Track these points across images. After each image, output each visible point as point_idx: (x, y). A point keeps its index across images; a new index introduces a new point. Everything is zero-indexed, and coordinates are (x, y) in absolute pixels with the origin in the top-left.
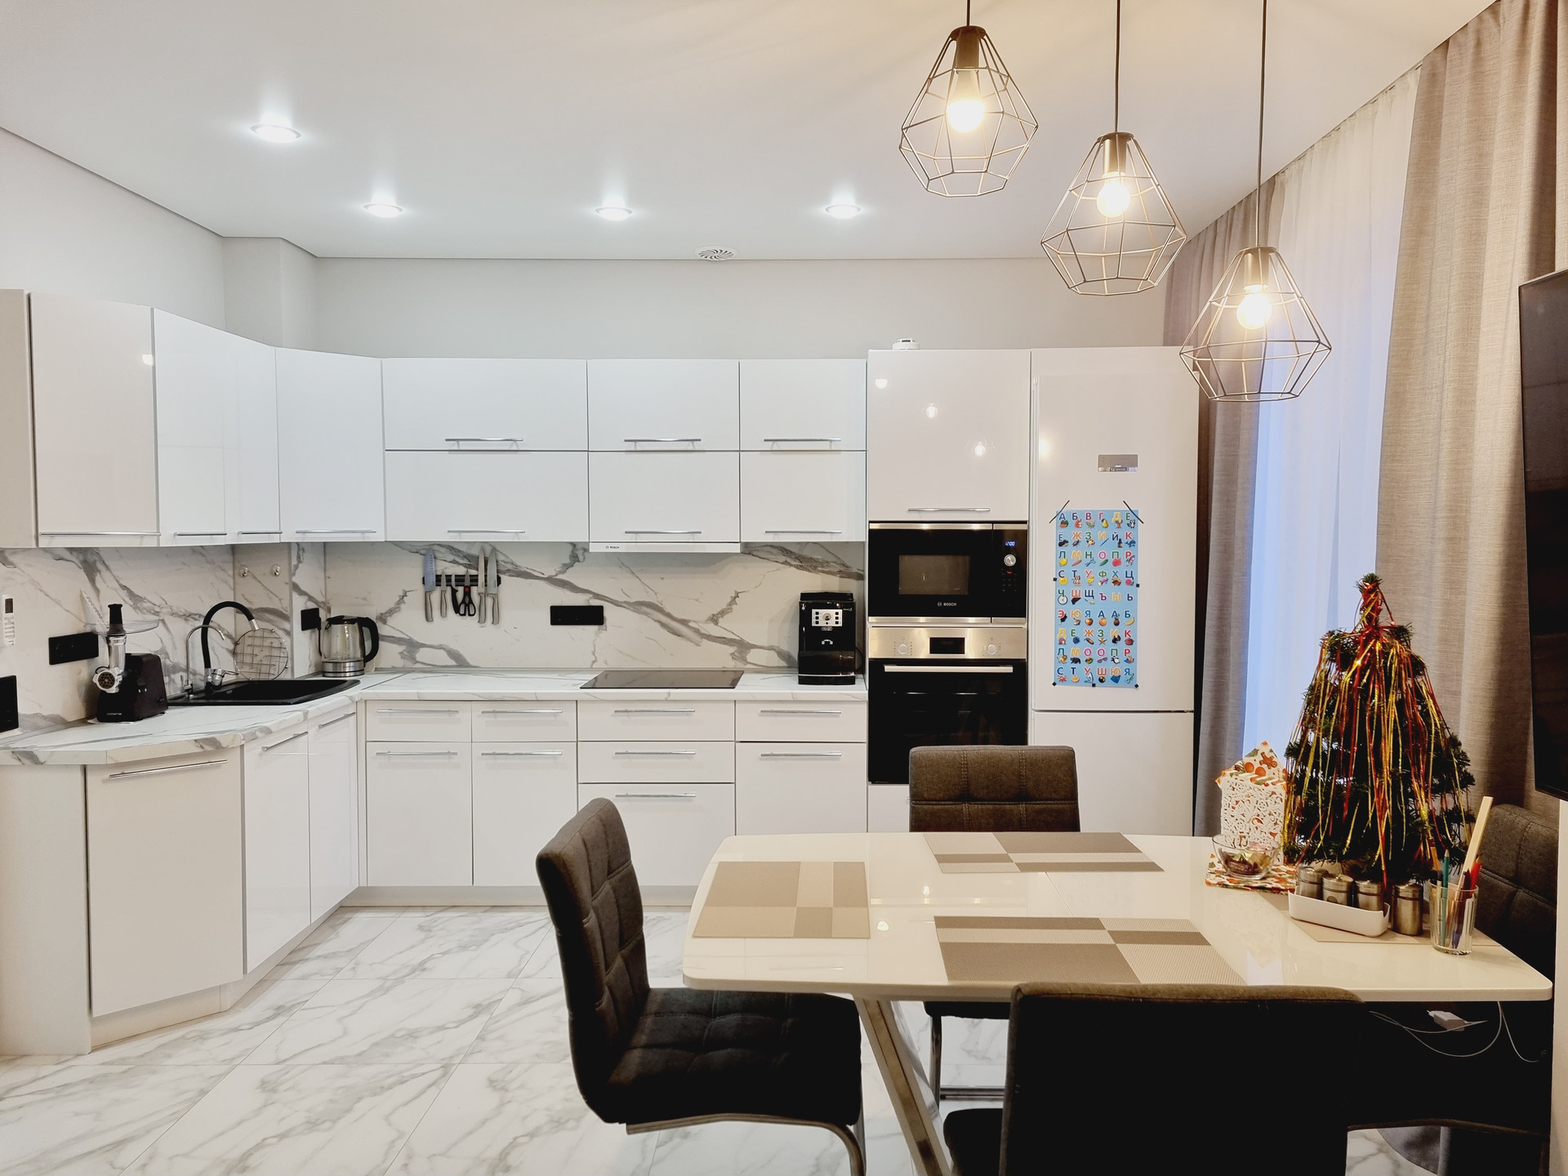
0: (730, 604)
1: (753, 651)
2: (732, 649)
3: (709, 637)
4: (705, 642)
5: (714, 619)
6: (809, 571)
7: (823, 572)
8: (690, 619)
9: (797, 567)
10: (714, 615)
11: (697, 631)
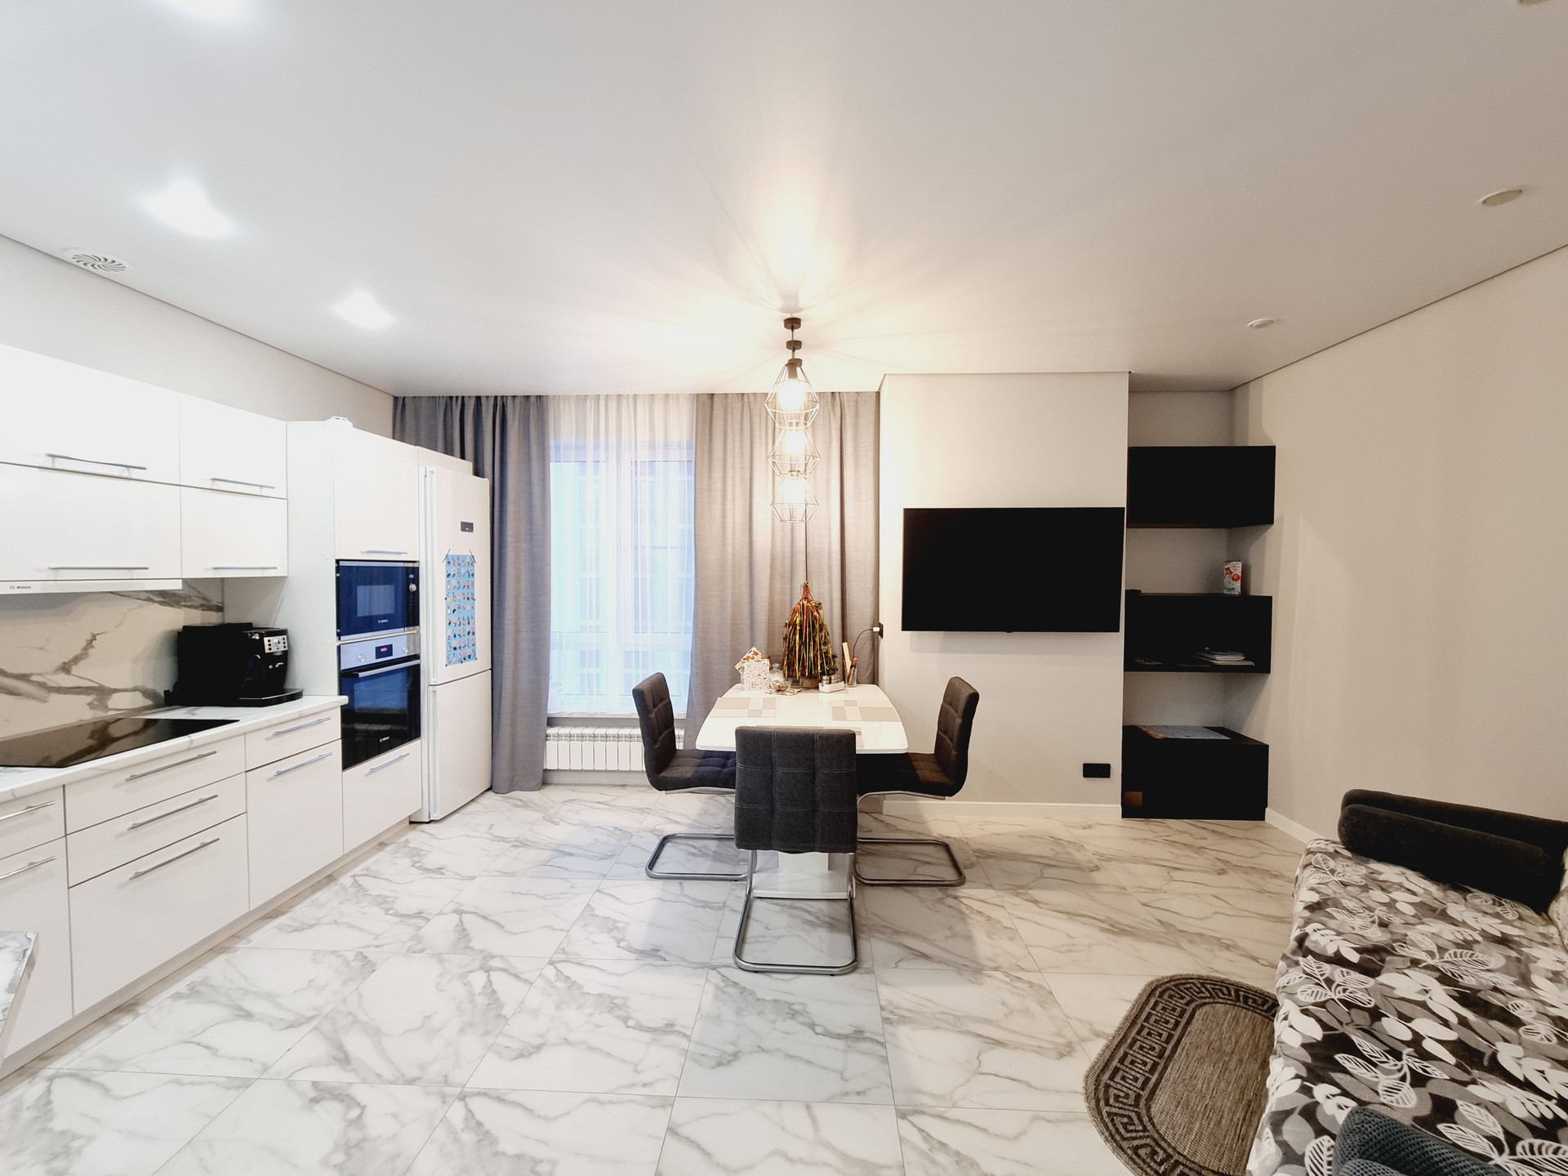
0: (86, 649)
1: (115, 696)
2: (89, 699)
3: (60, 690)
4: (54, 697)
5: (65, 668)
6: (172, 606)
7: (185, 606)
8: (31, 672)
9: (161, 603)
10: (65, 664)
11: (42, 685)
